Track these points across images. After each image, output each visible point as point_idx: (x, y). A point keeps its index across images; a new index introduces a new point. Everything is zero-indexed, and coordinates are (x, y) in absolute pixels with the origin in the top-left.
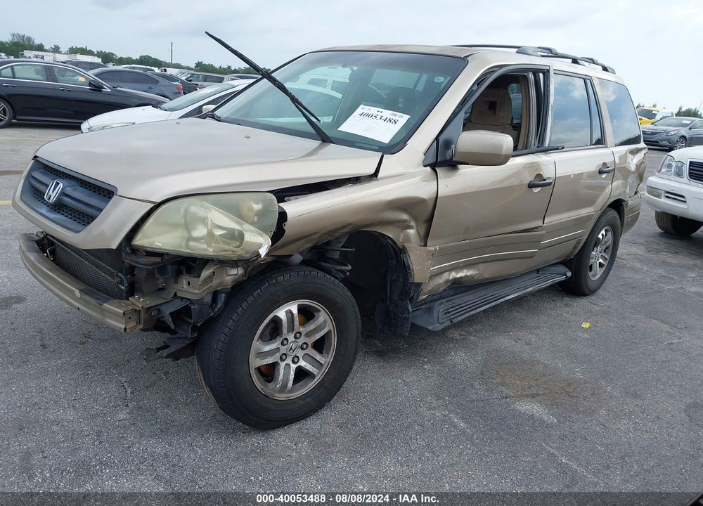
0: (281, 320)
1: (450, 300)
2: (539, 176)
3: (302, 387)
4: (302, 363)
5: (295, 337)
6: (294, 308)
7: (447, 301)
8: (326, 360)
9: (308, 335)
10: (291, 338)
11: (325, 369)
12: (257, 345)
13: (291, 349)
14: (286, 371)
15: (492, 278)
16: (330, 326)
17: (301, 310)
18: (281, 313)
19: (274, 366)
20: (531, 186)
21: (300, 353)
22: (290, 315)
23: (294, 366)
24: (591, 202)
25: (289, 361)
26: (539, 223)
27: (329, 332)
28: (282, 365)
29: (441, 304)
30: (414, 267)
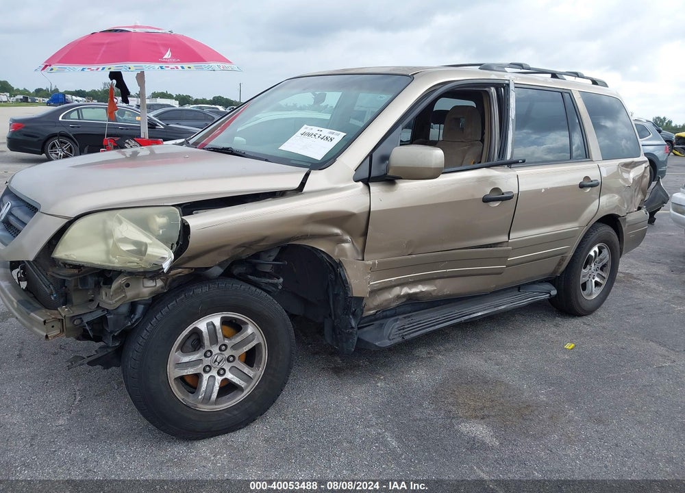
0: (201, 332)
1: (409, 317)
2: (496, 190)
3: (229, 399)
4: (229, 376)
5: (220, 349)
6: (216, 320)
7: (405, 318)
8: (256, 373)
9: (235, 347)
10: (215, 350)
11: (255, 383)
12: (175, 355)
13: (216, 361)
14: (211, 382)
15: (453, 295)
16: (260, 339)
17: (225, 322)
18: (202, 325)
19: (197, 377)
20: (486, 200)
21: (227, 366)
22: (212, 326)
23: (219, 379)
24: (574, 218)
25: (214, 373)
26: (505, 238)
27: (259, 345)
28: (206, 377)
29: (397, 320)
30: (352, 280)
